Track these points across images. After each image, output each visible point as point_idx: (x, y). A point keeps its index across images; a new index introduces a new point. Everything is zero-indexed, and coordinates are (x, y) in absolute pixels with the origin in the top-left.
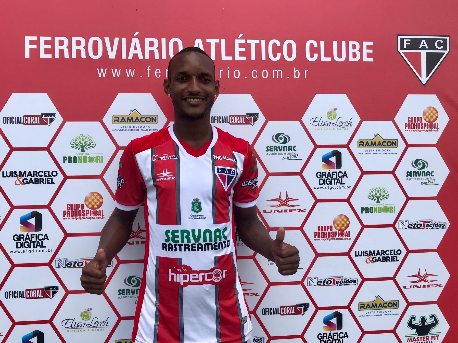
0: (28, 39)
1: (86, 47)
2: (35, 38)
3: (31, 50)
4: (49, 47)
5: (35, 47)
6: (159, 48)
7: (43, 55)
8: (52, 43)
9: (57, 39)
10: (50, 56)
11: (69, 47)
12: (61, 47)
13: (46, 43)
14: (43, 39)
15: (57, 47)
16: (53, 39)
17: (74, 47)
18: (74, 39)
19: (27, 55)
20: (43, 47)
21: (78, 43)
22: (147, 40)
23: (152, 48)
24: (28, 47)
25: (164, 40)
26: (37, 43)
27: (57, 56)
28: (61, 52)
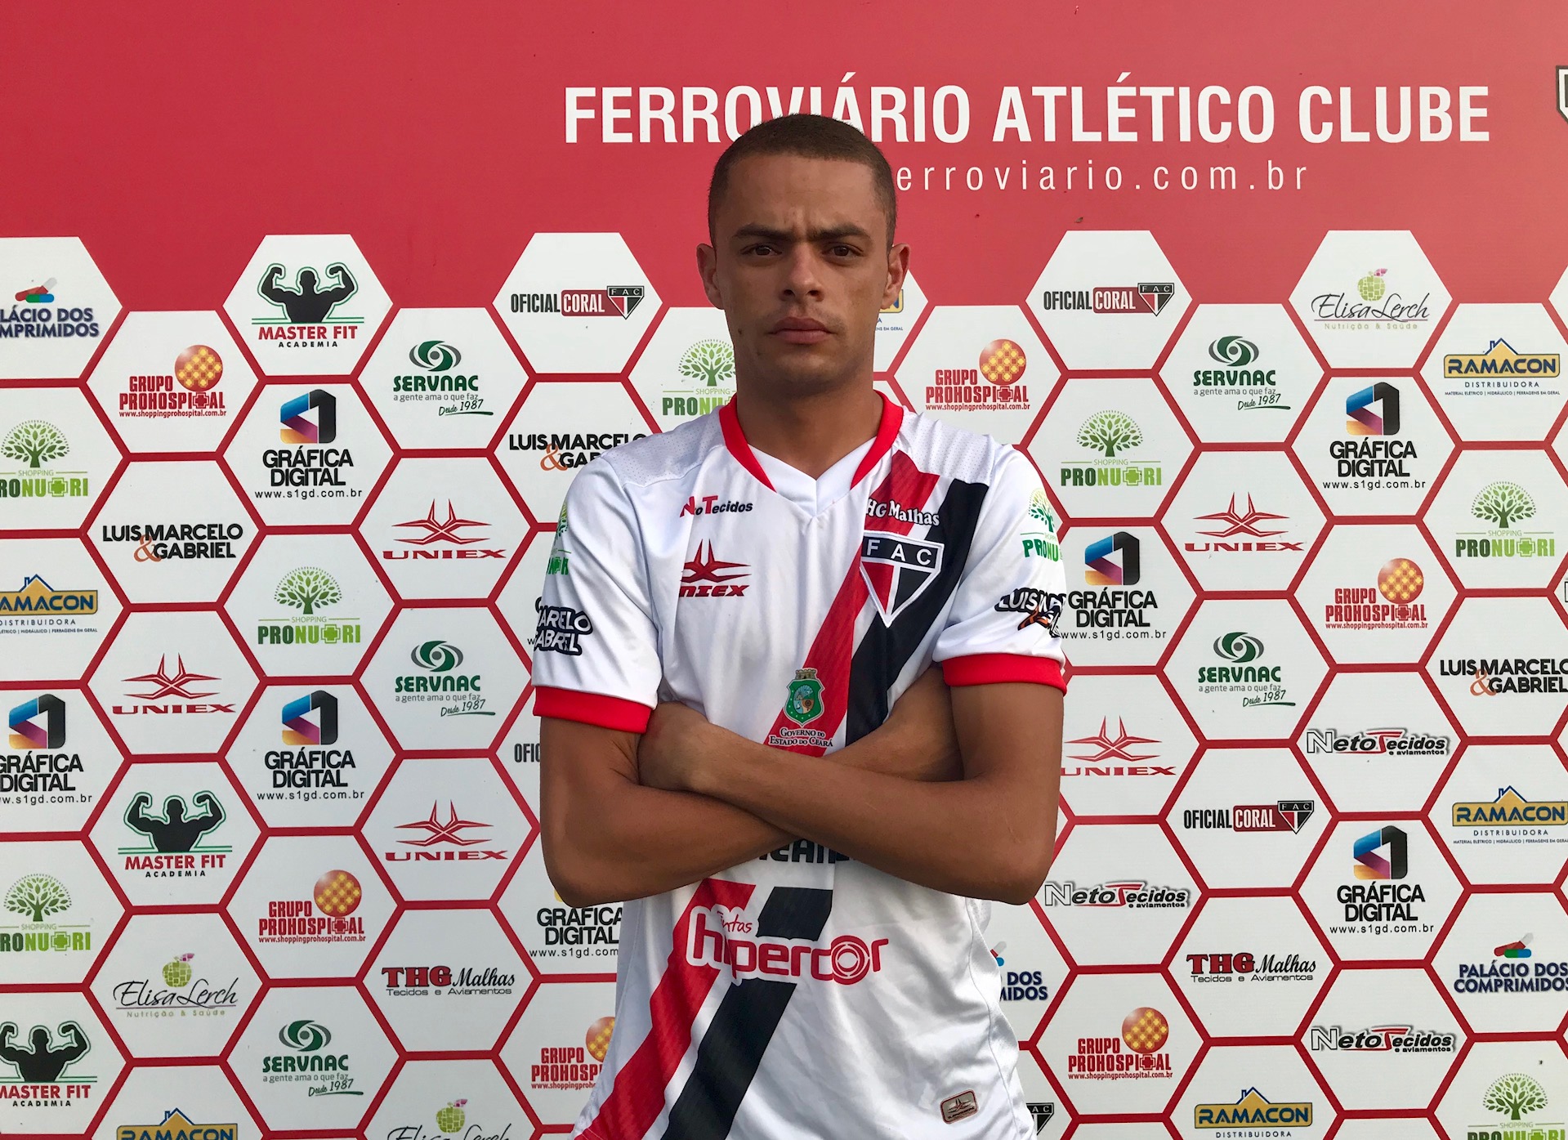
0: (572, 94)
1: (720, 114)
2: (590, 92)
3: (581, 123)
4: (626, 114)
5: (590, 114)
6: (908, 114)
7: (609, 136)
8: (632, 103)
9: (646, 93)
10: (627, 138)
11: (677, 114)
12: (656, 114)
13: (619, 103)
14: (609, 94)
15: (646, 114)
16: (636, 94)
17: (689, 114)
18: (689, 93)
19: (571, 136)
20: (610, 114)
21: (700, 103)
22: (877, 93)
23: (888, 114)
24: (573, 115)
25: (919, 93)
26: (595, 103)
27: (645, 136)
28: (657, 126)
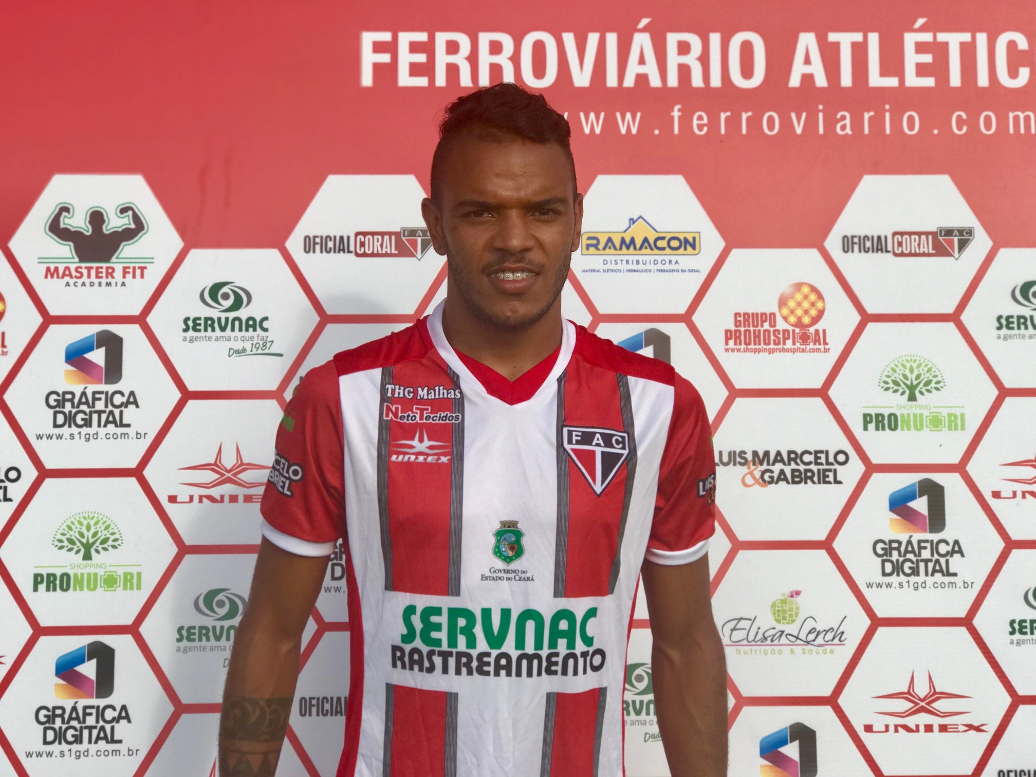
0: (368, 38)
1: (515, 59)
2: (386, 36)
3: (377, 67)
4: (421, 58)
5: (385, 58)
6: (704, 59)
7: (405, 80)
8: (428, 48)
9: (442, 38)
10: (422, 82)
11: (473, 59)
12: (452, 59)
13: (415, 47)
14: (405, 38)
15: (442, 59)
16: (432, 39)
17: (485, 59)
18: (485, 38)
19: (367, 79)
20: (406, 58)
21: (496, 48)
22: (673, 39)
23: (684, 59)
24: (369, 59)
25: (715, 39)
26: (391, 48)
27: (441, 80)
28: (453, 70)
